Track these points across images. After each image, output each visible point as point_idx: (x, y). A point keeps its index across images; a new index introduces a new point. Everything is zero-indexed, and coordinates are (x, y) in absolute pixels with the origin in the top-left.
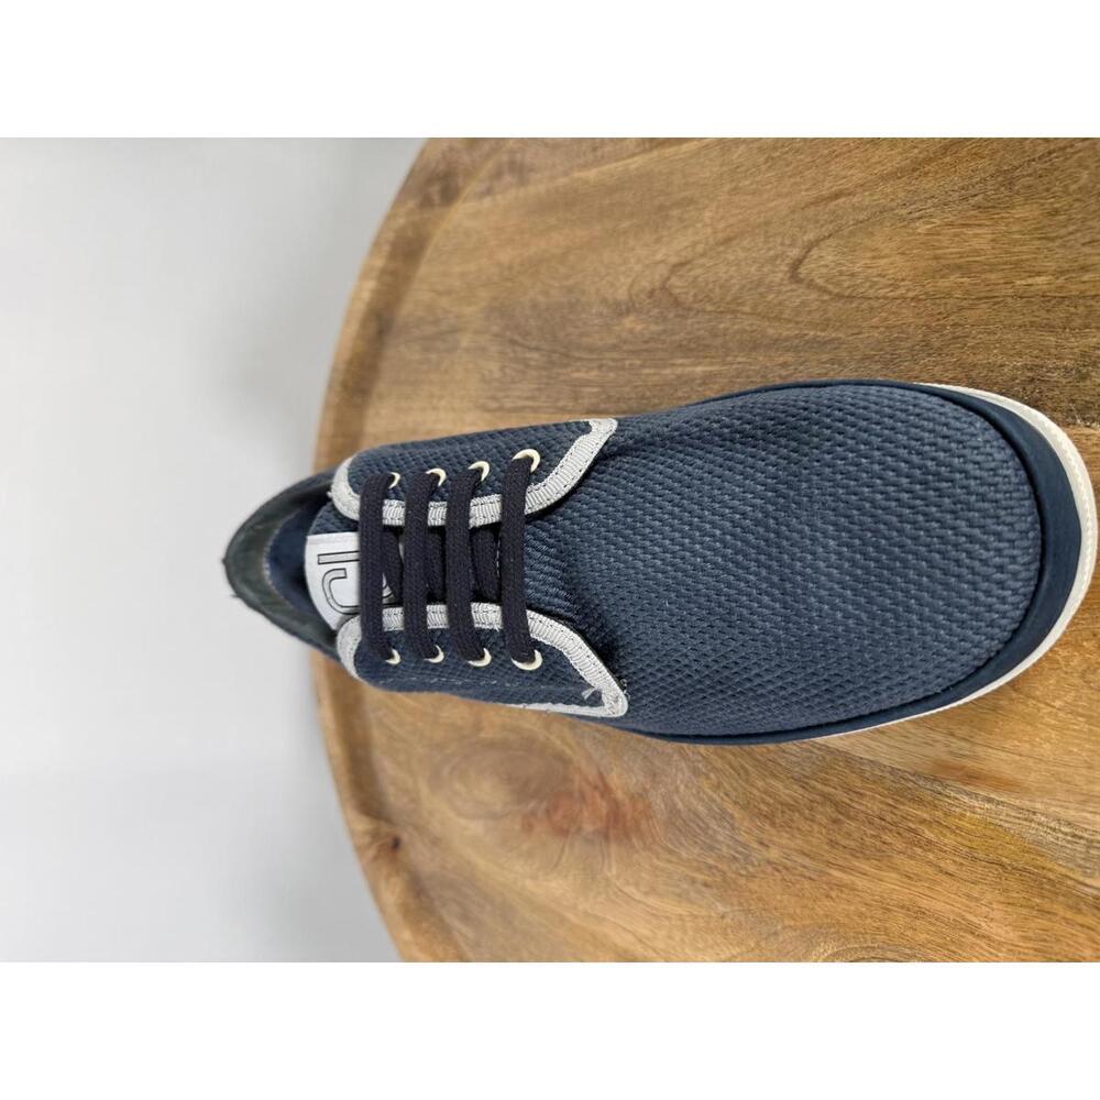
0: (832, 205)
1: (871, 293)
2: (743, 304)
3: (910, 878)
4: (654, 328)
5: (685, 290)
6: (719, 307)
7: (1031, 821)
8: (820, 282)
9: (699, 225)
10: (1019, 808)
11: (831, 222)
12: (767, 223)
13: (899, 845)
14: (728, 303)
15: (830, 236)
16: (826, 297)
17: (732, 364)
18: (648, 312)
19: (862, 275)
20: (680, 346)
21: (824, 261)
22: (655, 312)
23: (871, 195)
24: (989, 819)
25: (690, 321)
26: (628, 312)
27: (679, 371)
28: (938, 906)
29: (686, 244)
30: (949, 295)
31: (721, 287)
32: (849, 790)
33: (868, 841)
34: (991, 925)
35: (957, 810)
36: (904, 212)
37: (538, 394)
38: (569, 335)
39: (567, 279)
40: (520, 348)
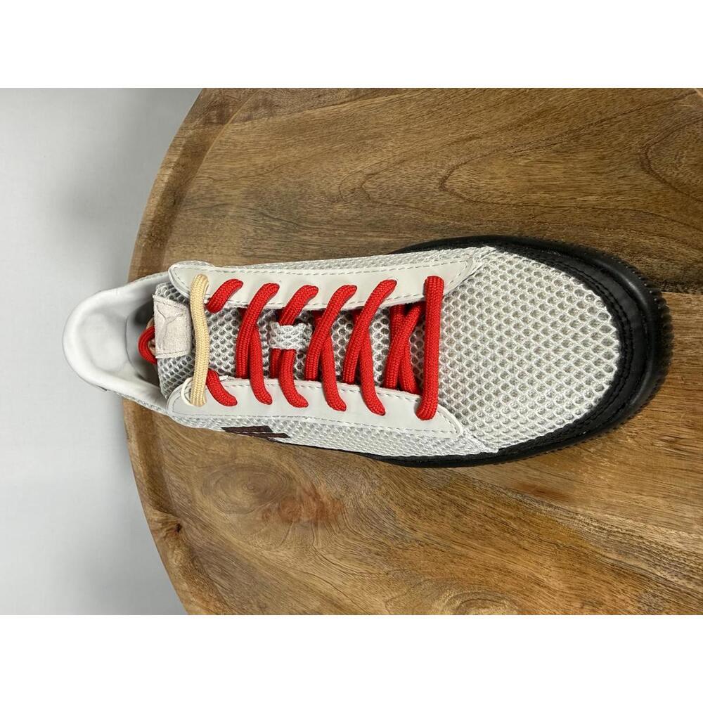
0: (467, 144)
1: (489, 200)
2: (410, 201)
3: (501, 551)
4: (355, 212)
5: (374, 190)
6: (395, 202)
7: (575, 519)
8: (458, 191)
9: (384, 150)
10: (567, 511)
11: (467, 154)
12: (427, 153)
13: (495, 531)
14: (401, 200)
15: (465, 163)
16: (461, 201)
17: (403, 238)
18: (352, 201)
19: (485, 189)
20: (371, 224)
21: (461, 178)
22: (355, 202)
23: (492, 139)
24: (550, 517)
25: (377, 210)
26: (338, 201)
27: (369, 239)
28: (519, 568)
29: (375, 162)
30: (537, 204)
31: (397, 190)
32: (467, 498)
33: (477, 529)
34: (550, 580)
35: (532, 511)
36: (511, 151)
37: (278, 247)
38: (299, 212)
39: (299, 178)
40: (267, 218)
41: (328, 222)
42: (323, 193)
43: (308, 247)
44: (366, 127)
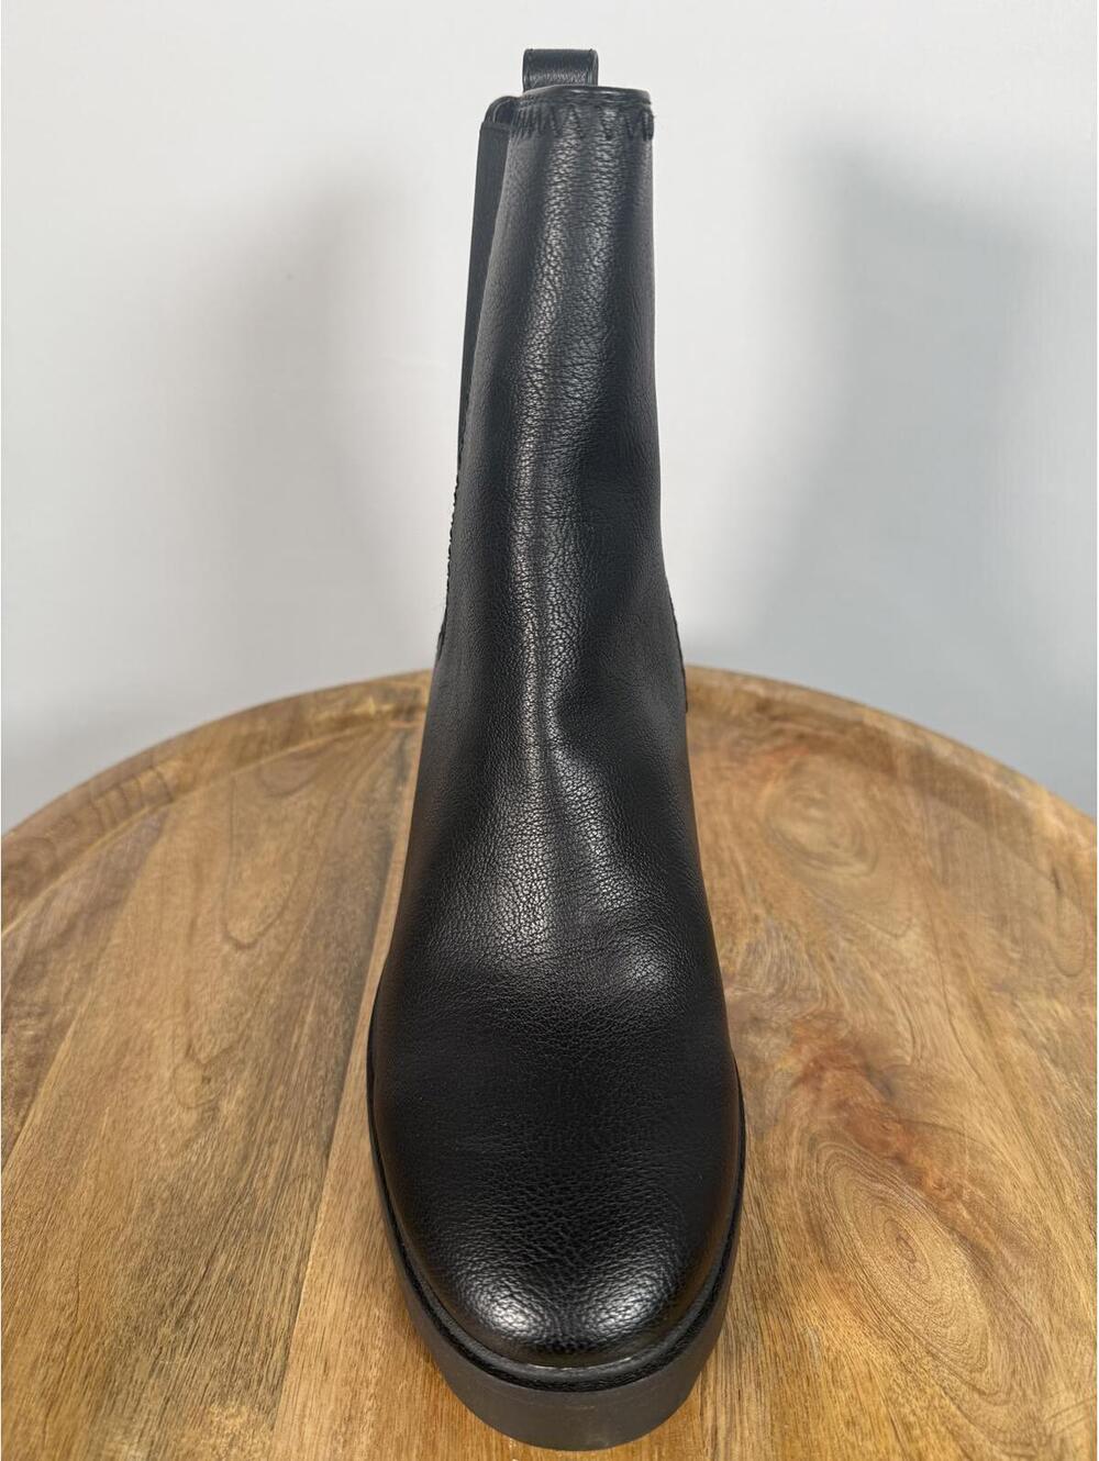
0: (200, 925)
2: (257, 985)
4: (246, 1074)
5: (218, 1042)
6: (252, 1006)
8: (261, 928)
9: (156, 1033)
11: (214, 925)
12: (188, 972)
14: (251, 998)
15: (226, 924)
16: (278, 922)
17: (312, 989)
18: (226, 1080)
19: (268, 902)
20: (278, 1040)
21: (245, 925)
22: (229, 1074)
25: (255, 1033)
26: (215, 1109)
27: (305, 1039)
29: (169, 1045)
31: (232, 1006)
37: (281, 1251)
38: (211, 1198)
39: (130, 1211)
40: (197, 1299)
41: (252, 1124)
42: (187, 1145)
43: (294, 1165)
44: (96, 1070)
